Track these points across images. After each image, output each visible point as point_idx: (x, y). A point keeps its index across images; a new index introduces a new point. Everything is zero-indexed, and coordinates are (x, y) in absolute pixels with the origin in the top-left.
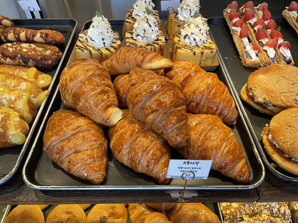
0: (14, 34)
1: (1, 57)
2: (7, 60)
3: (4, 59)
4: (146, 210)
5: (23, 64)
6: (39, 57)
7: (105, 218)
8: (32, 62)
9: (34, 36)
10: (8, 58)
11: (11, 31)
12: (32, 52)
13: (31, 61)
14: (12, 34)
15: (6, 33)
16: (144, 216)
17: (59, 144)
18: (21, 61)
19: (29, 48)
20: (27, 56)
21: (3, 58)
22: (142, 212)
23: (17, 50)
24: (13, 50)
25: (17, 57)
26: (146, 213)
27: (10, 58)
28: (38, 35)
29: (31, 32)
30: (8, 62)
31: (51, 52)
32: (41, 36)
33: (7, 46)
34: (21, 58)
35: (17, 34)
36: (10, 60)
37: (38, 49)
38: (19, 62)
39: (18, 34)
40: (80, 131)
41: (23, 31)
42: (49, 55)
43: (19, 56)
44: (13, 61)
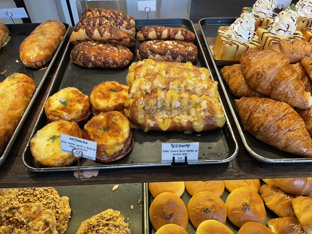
0: (156, 31)
1: (150, 53)
2: (156, 56)
3: (153, 55)
4: (285, 196)
5: (171, 59)
6: (186, 53)
7: (247, 204)
8: (180, 58)
9: (176, 33)
10: (157, 55)
11: (152, 29)
12: (176, 49)
13: (180, 56)
14: (154, 32)
15: (147, 31)
16: (285, 201)
17: (275, 124)
18: (170, 57)
19: (173, 45)
20: (176, 52)
21: (151, 54)
22: (282, 198)
23: (163, 47)
24: (158, 47)
25: (167, 54)
26: (287, 198)
27: (160, 54)
28: (180, 32)
29: (173, 30)
30: (157, 58)
31: (192, 48)
32: (182, 34)
33: (150, 43)
34: (170, 54)
35: (159, 32)
36: (159, 56)
37: (180, 46)
38: (168, 57)
39: (161, 32)
40: (289, 112)
41: (165, 29)
42: (192, 51)
43: (168, 52)
44: (162, 57)
